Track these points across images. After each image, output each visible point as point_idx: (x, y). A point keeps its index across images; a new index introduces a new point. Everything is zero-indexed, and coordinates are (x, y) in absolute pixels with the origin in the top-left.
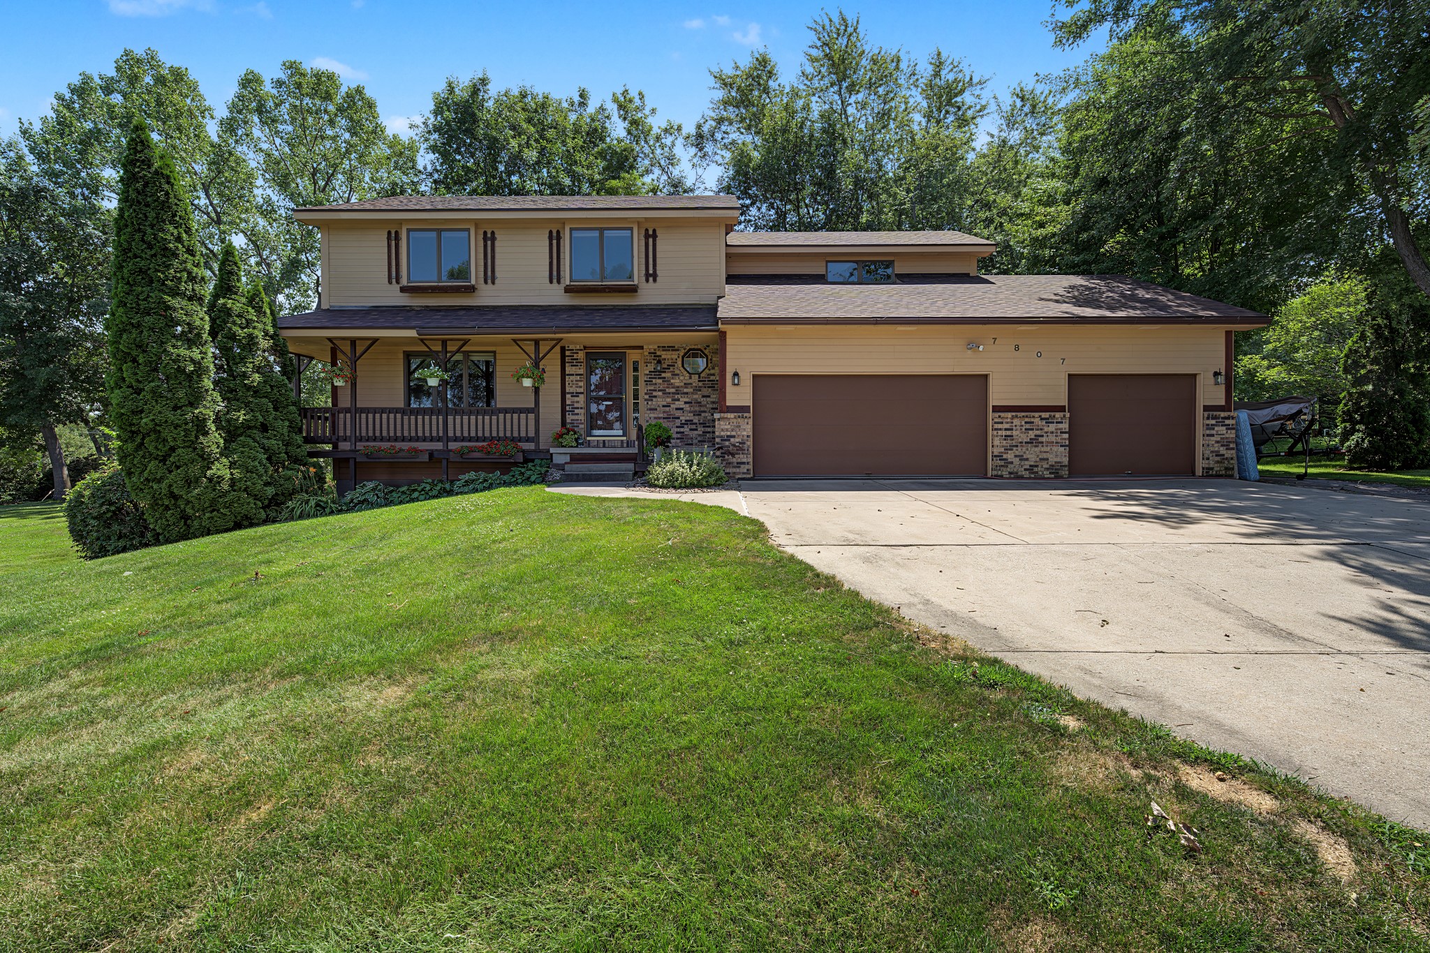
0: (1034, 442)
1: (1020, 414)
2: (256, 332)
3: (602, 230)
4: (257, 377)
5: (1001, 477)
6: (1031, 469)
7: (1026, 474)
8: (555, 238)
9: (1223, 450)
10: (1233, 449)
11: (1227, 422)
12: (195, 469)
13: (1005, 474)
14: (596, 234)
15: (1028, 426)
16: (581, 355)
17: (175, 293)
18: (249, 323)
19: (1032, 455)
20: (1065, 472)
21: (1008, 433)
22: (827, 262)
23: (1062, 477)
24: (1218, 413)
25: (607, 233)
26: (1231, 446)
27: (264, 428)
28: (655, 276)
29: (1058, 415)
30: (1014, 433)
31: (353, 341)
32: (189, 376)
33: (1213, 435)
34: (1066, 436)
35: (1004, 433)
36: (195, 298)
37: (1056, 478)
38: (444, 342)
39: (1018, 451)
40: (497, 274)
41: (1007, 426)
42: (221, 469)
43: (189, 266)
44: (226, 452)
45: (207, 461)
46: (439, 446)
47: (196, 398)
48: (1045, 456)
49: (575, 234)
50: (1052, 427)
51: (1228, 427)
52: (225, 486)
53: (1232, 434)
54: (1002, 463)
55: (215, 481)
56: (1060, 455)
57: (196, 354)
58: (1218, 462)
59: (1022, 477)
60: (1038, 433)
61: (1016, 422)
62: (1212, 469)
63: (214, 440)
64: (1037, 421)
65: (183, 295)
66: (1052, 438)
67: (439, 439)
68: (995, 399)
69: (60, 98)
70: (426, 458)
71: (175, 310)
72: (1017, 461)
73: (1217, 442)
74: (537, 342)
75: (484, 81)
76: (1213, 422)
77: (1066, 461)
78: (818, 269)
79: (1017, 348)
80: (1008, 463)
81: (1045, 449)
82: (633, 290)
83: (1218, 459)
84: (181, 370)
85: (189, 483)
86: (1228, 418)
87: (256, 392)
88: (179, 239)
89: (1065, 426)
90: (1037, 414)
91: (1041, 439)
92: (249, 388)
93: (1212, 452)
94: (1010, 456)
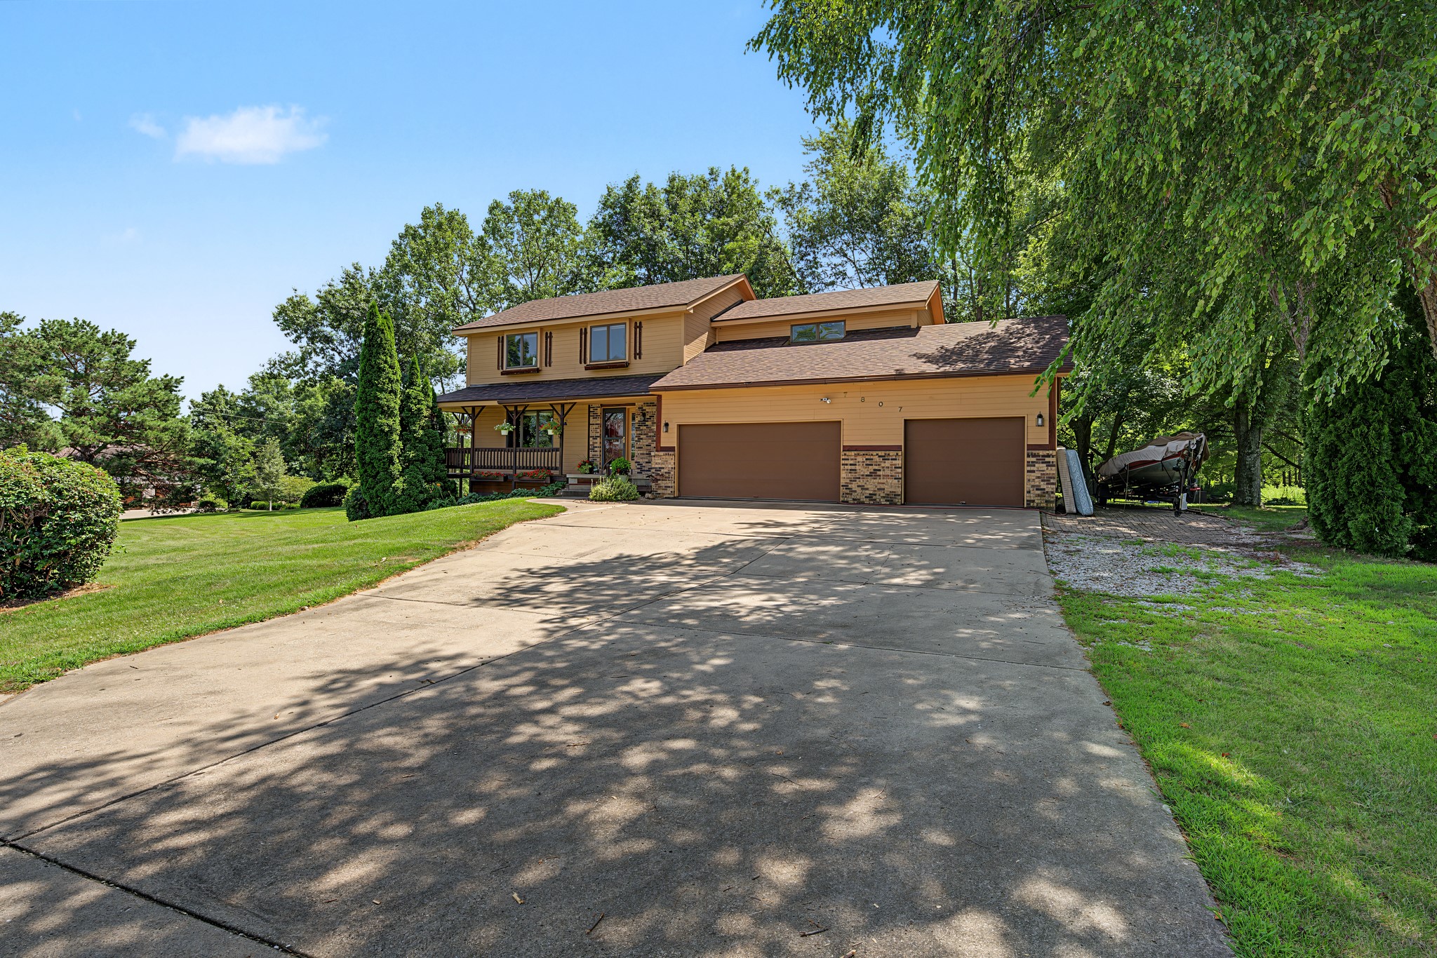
0: (874, 474)
1: (862, 453)
2: (423, 407)
3: (608, 326)
4: (421, 432)
5: (847, 502)
6: (870, 497)
7: (867, 501)
8: (583, 333)
9: (1043, 485)
10: (1053, 484)
11: (1047, 459)
12: (387, 483)
13: (850, 500)
14: (605, 329)
15: (868, 462)
16: (599, 411)
17: (382, 390)
18: (419, 402)
19: (871, 485)
20: (899, 500)
21: (853, 467)
22: (792, 326)
23: (896, 504)
24: (1036, 452)
25: (612, 328)
26: (1052, 481)
27: (423, 461)
28: (640, 354)
29: (892, 453)
30: (857, 467)
31: (474, 408)
32: (386, 434)
33: (1034, 471)
34: (900, 470)
35: (849, 467)
36: (393, 392)
37: (891, 504)
38: (516, 407)
39: (861, 482)
40: (553, 360)
41: (852, 462)
42: (399, 483)
43: (390, 375)
44: (402, 474)
45: (393, 479)
46: (510, 472)
47: (389, 445)
48: (882, 486)
49: (594, 330)
50: (888, 463)
51: (1049, 464)
52: (399, 492)
53: (1053, 471)
54: (848, 491)
55: (396, 489)
56: (894, 486)
57: (390, 422)
58: (1039, 495)
59: (863, 503)
60: (877, 468)
61: (860, 459)
62: (1033, 501)
63: (397, 468)
64: (876, 458)
65: (385, 391)
66: (888, 472)
67: (512, 468)
68: (847, 440)
69: (394, 243)
70: (502, 479)
71: (381, 399)
72: (859, 490)
73: (1038, 477)
74: (563, 405)
75: (635, 180)
76: (1034, 459)
77: (899, 491)
78: (785, 332)
79: (863, 400)
80: (852, 491)
81: (882, 481)
82: (625, 366)
83: (1039, 492)
84: (382, 431)
85: (385, 490)
86: (1048, 456)
87: (420, 441)
88: (386, 362)
89: (899, 462)
90: (875, 453)
91: (879, 473)
92: (417, 439)
93: (1033, 486)
94: (854, 486)
